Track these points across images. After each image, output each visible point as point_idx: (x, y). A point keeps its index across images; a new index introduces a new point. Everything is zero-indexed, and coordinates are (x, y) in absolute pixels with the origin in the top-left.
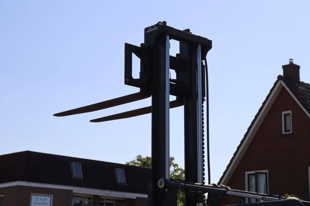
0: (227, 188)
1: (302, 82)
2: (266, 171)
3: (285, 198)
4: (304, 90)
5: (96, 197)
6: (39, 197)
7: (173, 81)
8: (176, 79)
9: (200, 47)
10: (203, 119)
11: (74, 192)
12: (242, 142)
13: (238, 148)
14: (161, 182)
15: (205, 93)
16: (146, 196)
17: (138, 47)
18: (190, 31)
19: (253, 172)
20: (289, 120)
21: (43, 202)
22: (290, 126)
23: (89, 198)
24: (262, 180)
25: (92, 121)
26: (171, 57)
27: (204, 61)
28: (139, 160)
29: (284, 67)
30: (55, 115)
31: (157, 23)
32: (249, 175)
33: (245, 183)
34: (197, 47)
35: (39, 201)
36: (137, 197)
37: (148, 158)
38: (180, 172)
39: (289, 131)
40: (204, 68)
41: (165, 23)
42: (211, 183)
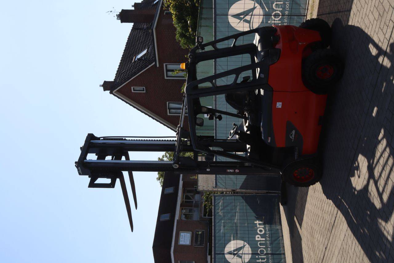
0: (179, 127)
1: (114, 80)
2: (167, 103)
3: (185, 94)
4: (119, 79)
5: (181, 205)
6: (181, 240)
7: (113, 158)
8: (111, 156)
9: (92, 141)
10: (137, 140)
11: (178, 219)
12: (150, 116)
13: (153, 119)
14: (175, 166)
15: (120, 139)
16: (181, 175)
17: (91, 179)
18: (82, 147)
19: (168, 110)
20: (137, 88)
21: (183, 237)
22: (141, 88)
23: (182, 209)
24: (173, 105)
25: (136, 209)
26: (98, 159)
27: (101, 139)
28: (159, 179)
29: (105, 90)
30: (132, 231)
31: (76, 168)
32: (170, 113)
33: (174, 116)
34: (92, 142)
35: (183, 240)
36: (182, 180)
37: (159, 174)
38: (167, 154)
39: (144, 88)
40: (105, 138)
41: (76, 163)
42: (175, 136)
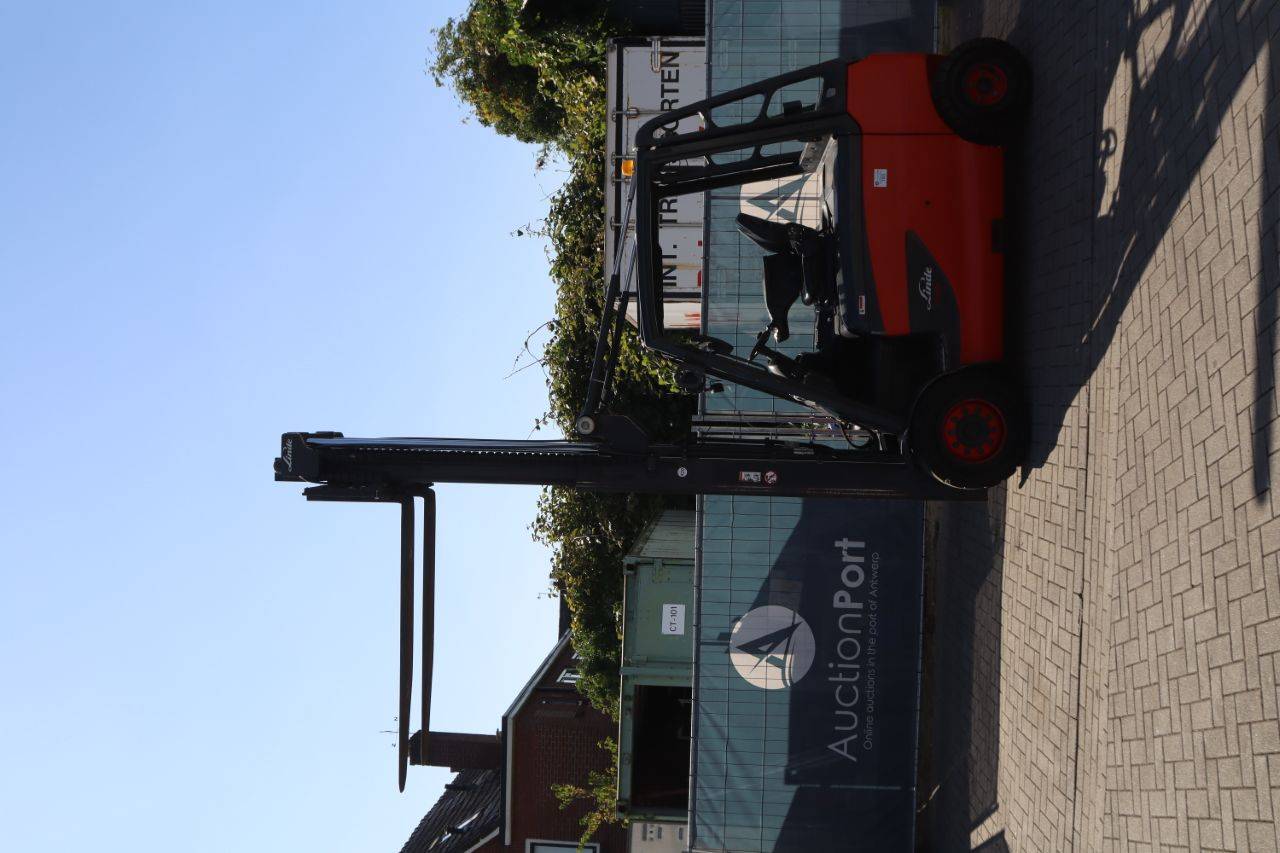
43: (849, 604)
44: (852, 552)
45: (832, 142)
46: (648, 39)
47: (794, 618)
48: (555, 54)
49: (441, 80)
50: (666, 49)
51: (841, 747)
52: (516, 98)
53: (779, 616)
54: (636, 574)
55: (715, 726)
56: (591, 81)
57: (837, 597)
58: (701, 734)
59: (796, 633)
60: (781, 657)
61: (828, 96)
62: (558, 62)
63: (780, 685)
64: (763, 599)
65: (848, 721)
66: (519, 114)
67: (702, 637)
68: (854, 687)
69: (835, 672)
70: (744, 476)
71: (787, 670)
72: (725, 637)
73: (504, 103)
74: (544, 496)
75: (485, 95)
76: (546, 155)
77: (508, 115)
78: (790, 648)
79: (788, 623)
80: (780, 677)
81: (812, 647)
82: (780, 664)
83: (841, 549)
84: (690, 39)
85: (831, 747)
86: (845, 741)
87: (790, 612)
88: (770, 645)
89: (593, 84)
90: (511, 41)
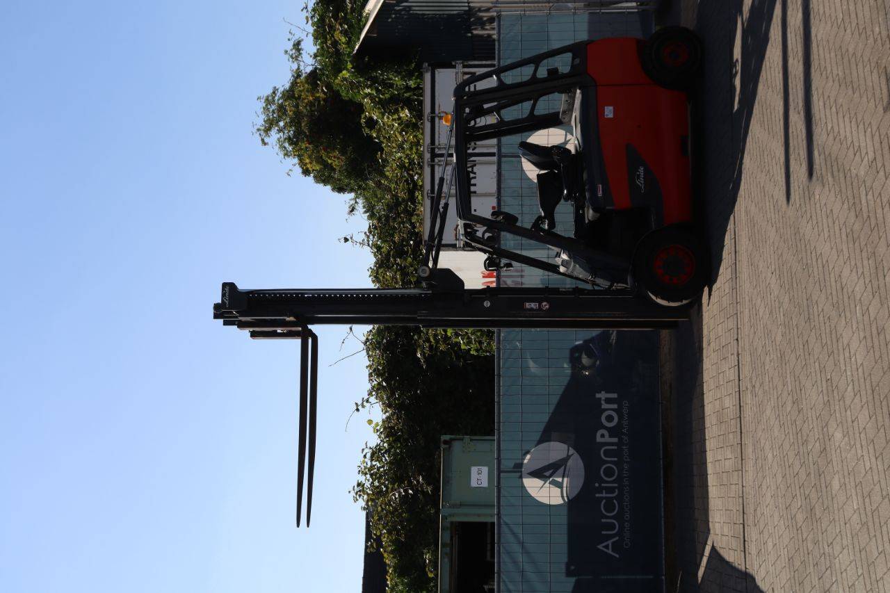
43: (607, 439)
44: (608, 401)
45: (578, 91)
46: (453, 63)
47: (568, 450)
48: (378, 91)
49: (266, 140)
50: (466, 70)
51: (607, 547)
52: (334, 149)
53: (557, 450)
54: (450, 447)
55: (514, 534)
56: (405, 114)
57: (599, 434)
58: (502, 540)
59: (570, 463)
60: (560, 480)
61: (575, 63)
62: (379, 98)
63: (560, 501)
64: (545, 437)
65: (612, 527)
66: (335, 163)
67: (501, 467)
68: (615, 501)
69: (600, 490)
70: (528, 305)
71: (565, 489)
72: (519, 466)
73: (323, 153)
74: (364, 462)
75: (306, 148)
76: (356, 202)
77: (327, 166)
78: (566, 472)
79: (563, 455)
80: (560, 495)
81: (582, 472)
82: (560, 485)
83: (600, 399)
84: (484, 62)
85: (600, 547)
86: (610, 542)
87: (565, 446)
88: (551, 471)
89: (407, 116)
90: (345, 79)
